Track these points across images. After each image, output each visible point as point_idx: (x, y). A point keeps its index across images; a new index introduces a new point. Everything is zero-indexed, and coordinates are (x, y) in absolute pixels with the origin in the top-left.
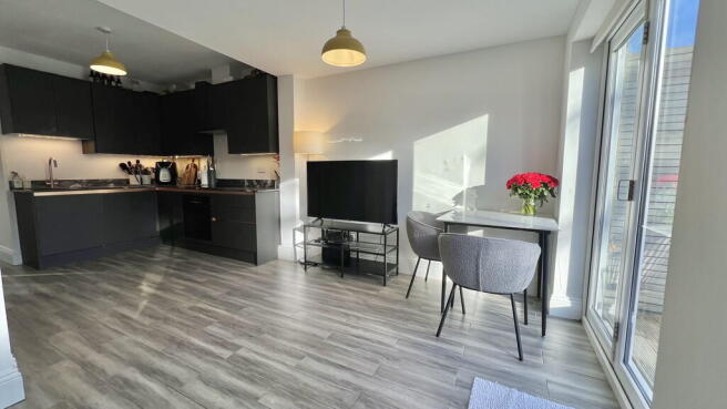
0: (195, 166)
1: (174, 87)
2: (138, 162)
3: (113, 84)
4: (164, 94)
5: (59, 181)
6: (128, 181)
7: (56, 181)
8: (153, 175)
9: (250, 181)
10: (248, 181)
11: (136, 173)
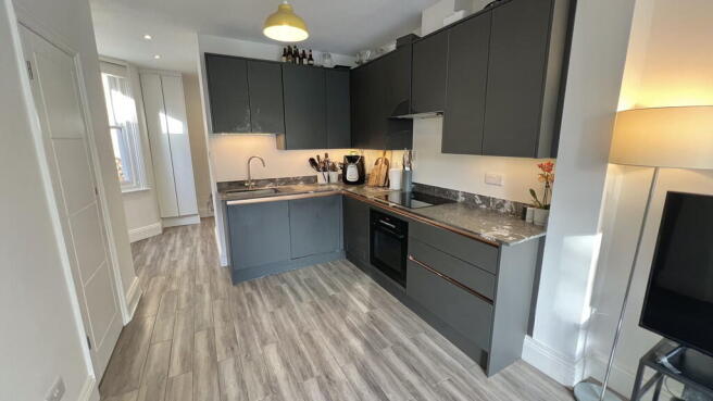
0: (386, 162)
1: (369, 53)
2: (326, 155)
3: (305, 61)
4: (357, 66)
5: (257, 181)
6: (316, 178)
7: (253, 181)
8: (340, 172)
9: (470, 197)
10: (465, 194)
11: (325, 170)
